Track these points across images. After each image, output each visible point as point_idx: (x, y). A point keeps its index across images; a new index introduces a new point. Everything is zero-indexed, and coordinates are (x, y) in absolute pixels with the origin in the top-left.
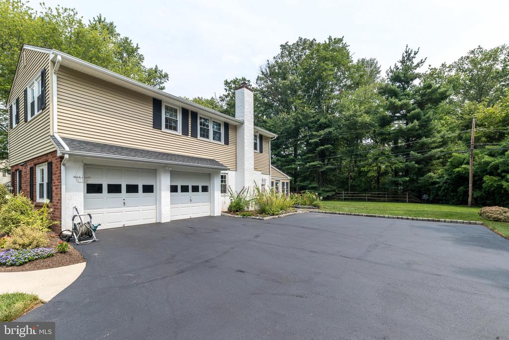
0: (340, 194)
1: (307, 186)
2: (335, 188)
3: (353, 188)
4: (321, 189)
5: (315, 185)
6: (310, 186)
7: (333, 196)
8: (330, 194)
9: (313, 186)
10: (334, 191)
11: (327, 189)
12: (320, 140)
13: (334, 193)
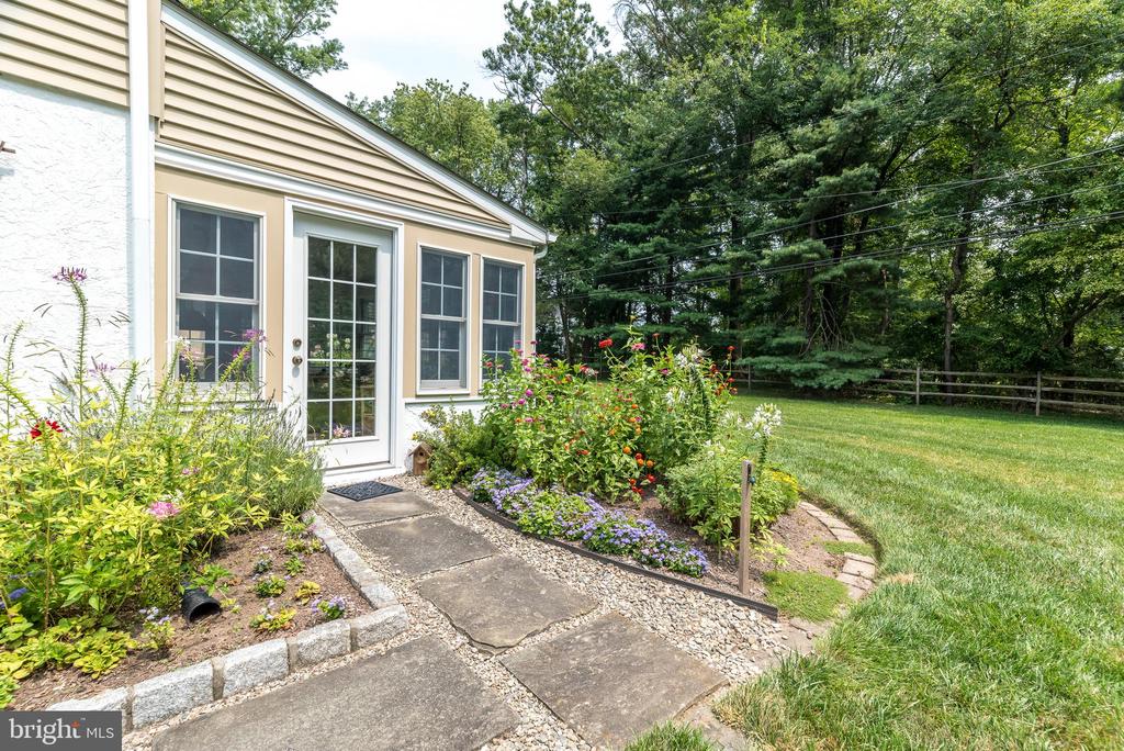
0: (902, 376)
1: (762, 341)
2: (883, 350)
3: (963, 354)
4: (821, 355)
5: (794, 339)
6: (775, 342)
7: (872, 383)
8: (858, 376)
9: (784, 341)
10: (876, 364)
11: (846, 357)
12: (821, 157)
13: (877, 373)
